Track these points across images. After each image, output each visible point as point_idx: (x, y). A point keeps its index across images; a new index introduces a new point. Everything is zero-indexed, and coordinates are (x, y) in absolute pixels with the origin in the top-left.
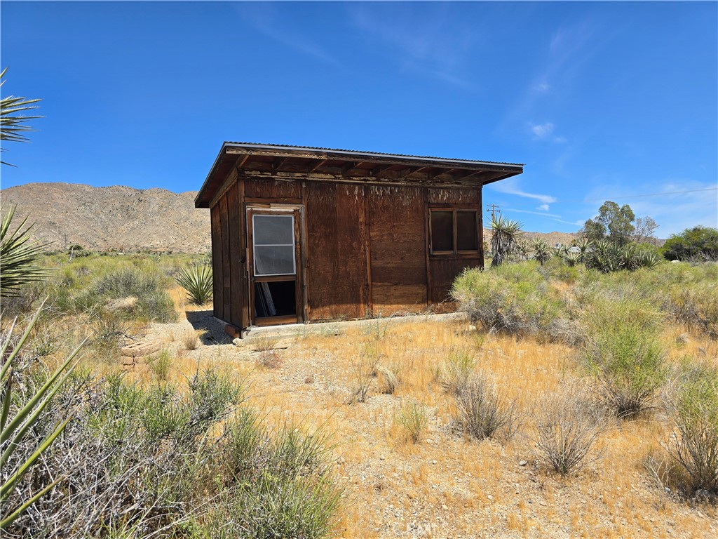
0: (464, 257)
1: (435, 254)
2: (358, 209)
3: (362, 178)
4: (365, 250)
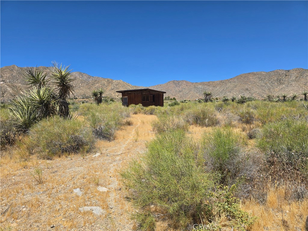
0: (147, 102)
1: (142, 102)
2: (133, 96)
4: (134, 101)
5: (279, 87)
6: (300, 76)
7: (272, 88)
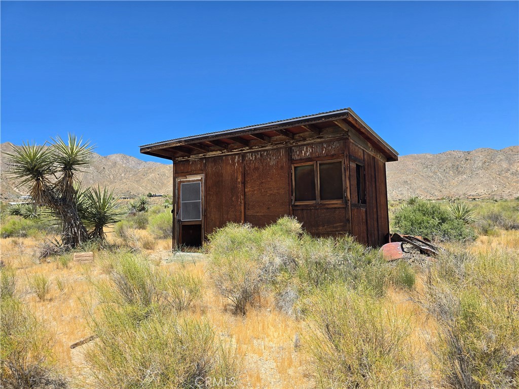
0: (327, 206)
1: (296, 204)
2: (237, 172)
3: (240, 149)
4: (241, 203)
5: (456, 179)
6: (489, 160)
7: (446, 180)
